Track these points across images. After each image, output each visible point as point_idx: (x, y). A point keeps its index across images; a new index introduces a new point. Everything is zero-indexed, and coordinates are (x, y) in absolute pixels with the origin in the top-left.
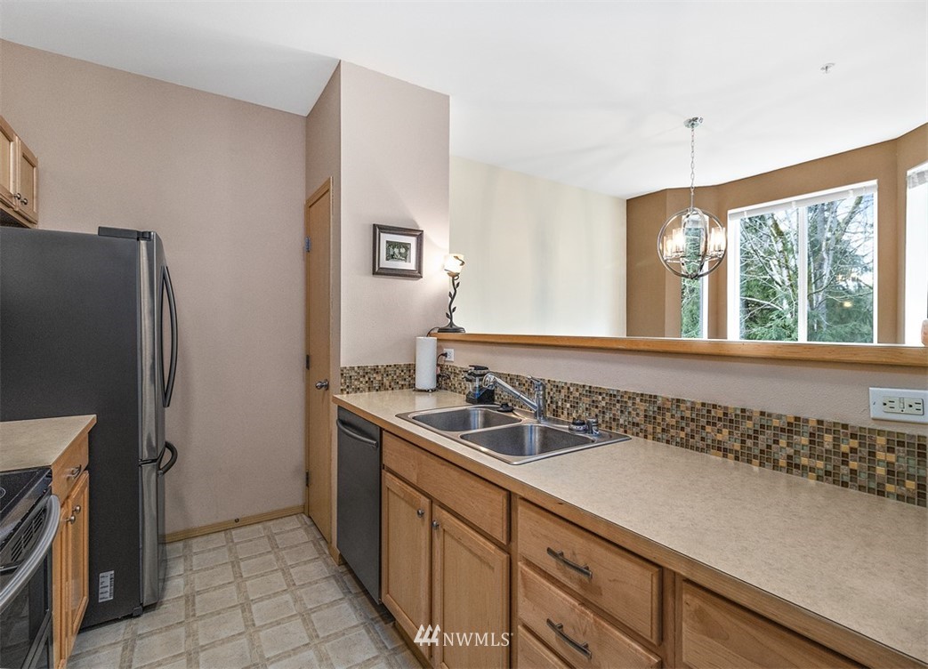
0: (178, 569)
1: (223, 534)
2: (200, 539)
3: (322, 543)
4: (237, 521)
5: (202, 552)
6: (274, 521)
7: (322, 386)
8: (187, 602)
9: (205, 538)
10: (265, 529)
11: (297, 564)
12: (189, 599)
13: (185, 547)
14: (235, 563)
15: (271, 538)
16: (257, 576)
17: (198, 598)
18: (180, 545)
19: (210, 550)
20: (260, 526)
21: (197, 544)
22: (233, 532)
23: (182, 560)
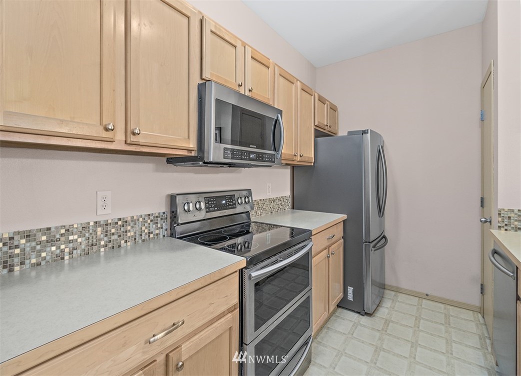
0: (387, 304)
1: (417, 299)
2: (403, 295)
3: (488, 341)
4: (427, 295)
5: (403, 303)
6: (453, 307)
7: (486, 222)
8: (385, 323)
9: (407, 296)
10: (445, 309)
11: (460, 343)
12: (387, 322)
13: (395, 295)
14: (418, 319)
15: (447, 316)
16: (428, 333)
17: (391, 324)
18: (393, 293)
19: (406, 304)
20: (442, 306)
21: (401, 297)
22: (424, 301)
23: (391, 301)
